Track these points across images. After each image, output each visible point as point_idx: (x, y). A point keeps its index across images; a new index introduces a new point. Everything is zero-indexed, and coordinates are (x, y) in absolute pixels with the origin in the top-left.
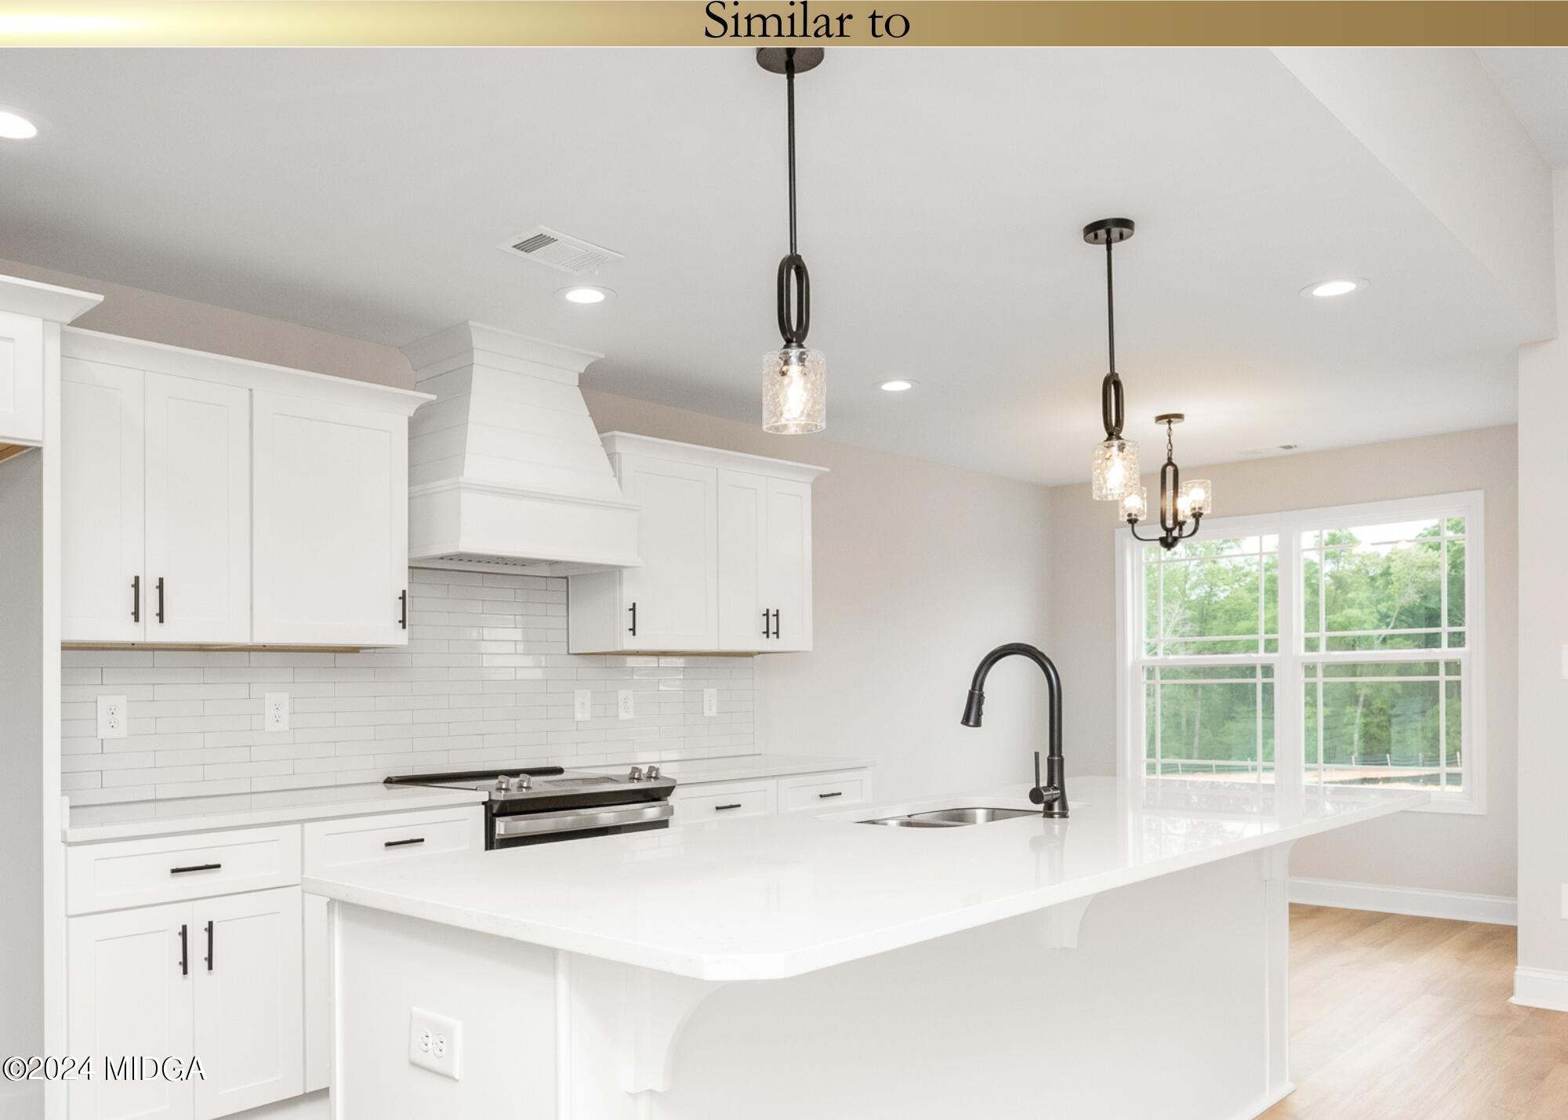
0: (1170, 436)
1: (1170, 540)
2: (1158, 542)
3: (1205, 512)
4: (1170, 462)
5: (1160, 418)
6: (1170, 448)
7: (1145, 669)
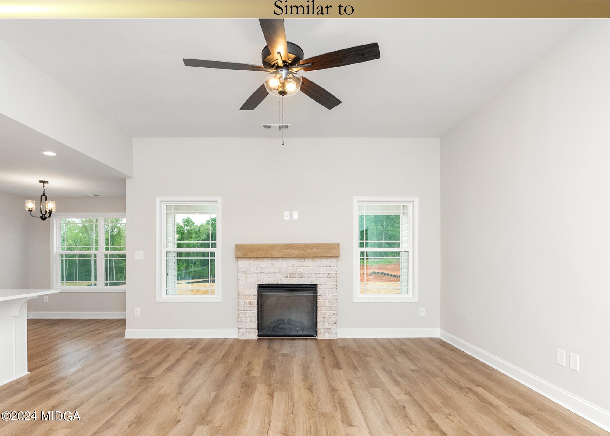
0: (44, 187)
1: (44, 217)
2: (40, 218)
3: (53, 210)
4: (44, 195)
5: (40, 181)
6: (44, 190)
7: (61, 255)
